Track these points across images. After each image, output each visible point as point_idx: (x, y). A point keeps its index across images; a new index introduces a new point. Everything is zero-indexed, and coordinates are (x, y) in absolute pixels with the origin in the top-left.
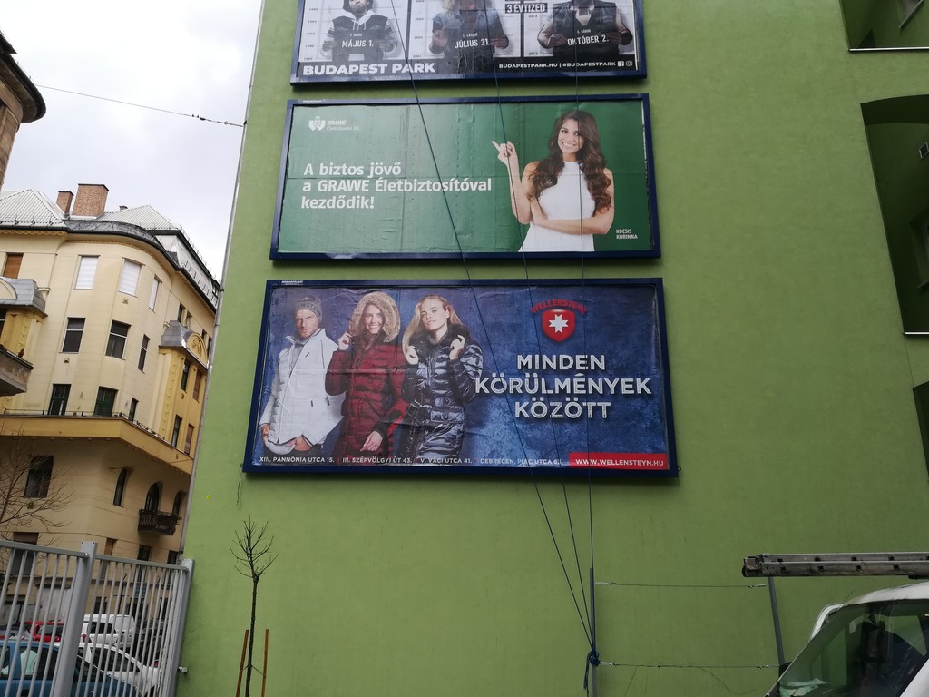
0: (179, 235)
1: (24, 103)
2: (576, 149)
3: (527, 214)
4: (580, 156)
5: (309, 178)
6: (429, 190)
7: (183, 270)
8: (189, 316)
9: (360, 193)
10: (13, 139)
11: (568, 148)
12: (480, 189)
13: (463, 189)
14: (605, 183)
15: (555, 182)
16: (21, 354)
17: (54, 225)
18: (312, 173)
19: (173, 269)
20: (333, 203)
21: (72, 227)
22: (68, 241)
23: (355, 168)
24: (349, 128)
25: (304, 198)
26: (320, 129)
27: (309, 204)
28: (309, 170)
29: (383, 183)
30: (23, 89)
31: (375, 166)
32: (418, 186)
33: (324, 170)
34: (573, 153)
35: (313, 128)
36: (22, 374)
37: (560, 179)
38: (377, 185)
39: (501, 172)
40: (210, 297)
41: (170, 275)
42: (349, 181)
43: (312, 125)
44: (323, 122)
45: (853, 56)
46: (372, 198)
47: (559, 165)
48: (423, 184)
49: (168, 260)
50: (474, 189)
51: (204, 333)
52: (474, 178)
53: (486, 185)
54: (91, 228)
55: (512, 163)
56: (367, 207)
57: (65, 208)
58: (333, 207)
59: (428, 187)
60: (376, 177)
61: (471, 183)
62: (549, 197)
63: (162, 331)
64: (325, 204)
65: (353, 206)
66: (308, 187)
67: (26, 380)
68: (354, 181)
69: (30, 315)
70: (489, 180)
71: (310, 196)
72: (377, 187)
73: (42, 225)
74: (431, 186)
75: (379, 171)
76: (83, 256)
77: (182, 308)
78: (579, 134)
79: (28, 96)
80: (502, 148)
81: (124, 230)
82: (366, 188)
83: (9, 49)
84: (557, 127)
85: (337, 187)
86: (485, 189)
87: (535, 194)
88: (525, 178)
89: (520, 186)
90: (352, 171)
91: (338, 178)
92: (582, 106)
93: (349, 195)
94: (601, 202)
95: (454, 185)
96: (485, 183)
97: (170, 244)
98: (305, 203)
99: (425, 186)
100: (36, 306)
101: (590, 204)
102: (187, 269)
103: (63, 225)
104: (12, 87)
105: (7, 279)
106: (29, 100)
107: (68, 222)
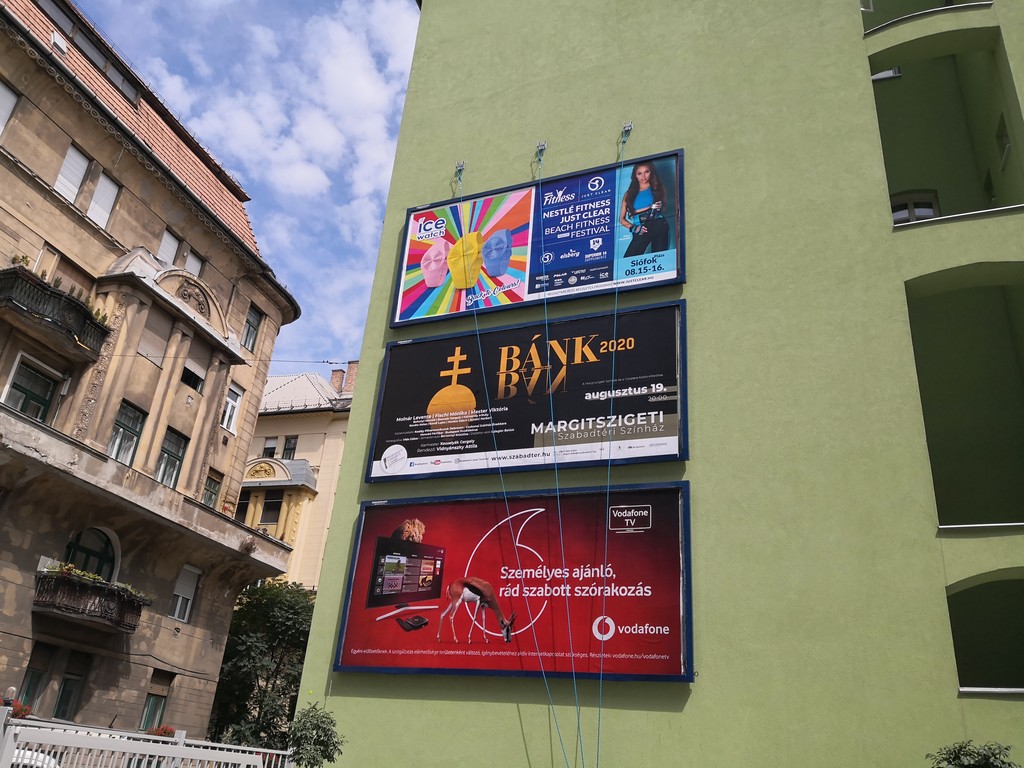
1: (281, 309)
16: (282, 539)
17: (321, 406)
21: (337, 406)
22: (334, 420)
30: (280, 298)
36: (283, 556)
45: (904, 231)
57: (337, 385)
67: (286, 561)
69: (303, 494)
73: (313, 407)
79: (284, 302)
83: (264, 268)
100: (307, 484)
103: (329, 405)
104: (271, 298)
105: (285, 461)
106: (286, 307)
107: (334, 402)
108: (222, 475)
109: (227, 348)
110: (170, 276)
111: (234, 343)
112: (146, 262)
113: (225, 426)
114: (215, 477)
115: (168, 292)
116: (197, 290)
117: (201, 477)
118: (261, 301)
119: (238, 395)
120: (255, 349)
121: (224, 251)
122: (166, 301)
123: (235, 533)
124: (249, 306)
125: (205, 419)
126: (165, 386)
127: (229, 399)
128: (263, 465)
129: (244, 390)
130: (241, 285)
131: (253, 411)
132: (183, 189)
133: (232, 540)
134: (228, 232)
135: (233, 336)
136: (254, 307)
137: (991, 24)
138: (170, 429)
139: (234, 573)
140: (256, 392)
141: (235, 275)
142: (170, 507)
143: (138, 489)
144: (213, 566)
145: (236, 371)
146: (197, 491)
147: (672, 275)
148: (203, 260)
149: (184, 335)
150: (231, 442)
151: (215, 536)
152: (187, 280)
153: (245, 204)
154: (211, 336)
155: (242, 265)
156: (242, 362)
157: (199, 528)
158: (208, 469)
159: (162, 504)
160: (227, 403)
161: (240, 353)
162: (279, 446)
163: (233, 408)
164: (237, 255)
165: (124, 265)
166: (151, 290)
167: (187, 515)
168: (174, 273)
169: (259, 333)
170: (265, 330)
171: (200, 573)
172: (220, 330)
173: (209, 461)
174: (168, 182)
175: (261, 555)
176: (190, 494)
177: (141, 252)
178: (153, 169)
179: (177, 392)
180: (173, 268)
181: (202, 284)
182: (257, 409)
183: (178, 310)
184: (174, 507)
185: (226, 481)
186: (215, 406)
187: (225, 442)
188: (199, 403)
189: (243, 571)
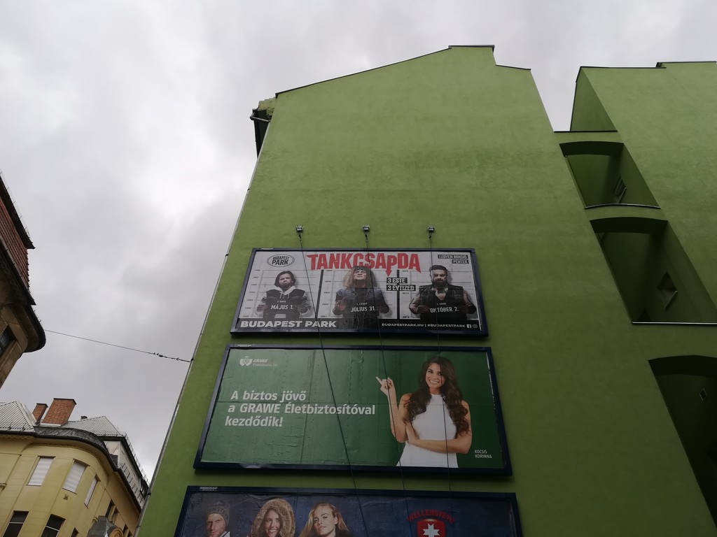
0: (123, 441)
1: (30, 338)
2: (440, 385)
3: (403, 436)
4: (442, 390)
5: (234, 402)
6: (326, 413)
7: (120, 471)
8: (116, 512)
9: (273, 414)
10: (14, 364)
11: (433, 384)
12: (366, 413)
13: (353, 413)
14: (464, 412)
15: (424, 410)
17: (26, 431)
18: (237, 398)
19: (111, 470)
20: (251, 422)
21: (40, 432)
23: (270, 394)
24: (270, 365)
25: (228, 417)
26: (247, 365)
27: (231, 422)
28: (235, 396)
29: (291, 407)
30: (34, 329)
31: (286, 393)
32: (318, 410)
33: (247, 396)
34: (437, 388)
35: (242, 364)
37: (428, 408)
38: (287, 408)
39: (382, 401)
40: (136, 495)
41: (108, 475)
42: (265, 405)
43: (242, 362)
44: (251, 360)
45: (636, 327)
46: (282, 418)
47: (427, 397)
48: (322, 408)
49: (108, 462)
50: (361, 413)
51: (126, 528)
52: (361, 405)
53: (371, 410)
54: (55, 433)
55: (391, 393)
56: (277, 425)
57: (38, 416)
58: (250, 425)
59: (326, 410)
60: (286, 402)
61: (359, 408)
62: (420, 421)
63: (90, 525)
64: (244, 423)
65: (266, 425)
66: (232, 408)
68: (269, 405)
70: (374, 406)
71: (233, 416)
72: (286, 410)
73: (16, 430)
74: (328, 410)
75: (289, 397)
76: (42, 457)
77: (111, 504)
78: (441, 374)
79: (35, 333)
80: (383, 382)
81: (80, 436)
82: (278, 410)
83: (30, 300)
84: (425, 368)
85: (255, 409)
86: (370, 413)
87: (409, 418)
88: (401, 406)
89: (397, 412)
90: (268, 397)
91: (257, 402)
92: (443, 354)
93: (263, 416)
94: (461, 427)
95: (346, 410)
96: (370, 408)
97: (114, 448)
98: (228, 421)
99: (324, 410)
101: (452, 429)
102: (123, 470)
103: (33, 430)
104: (25, 328)
106: (35, 336)
107: (37, 429)
118: (16, 328)
124: (4, 328)
130: (4, 311)
136: (8, 331)
155: (12, 295)
170: (10, 352)
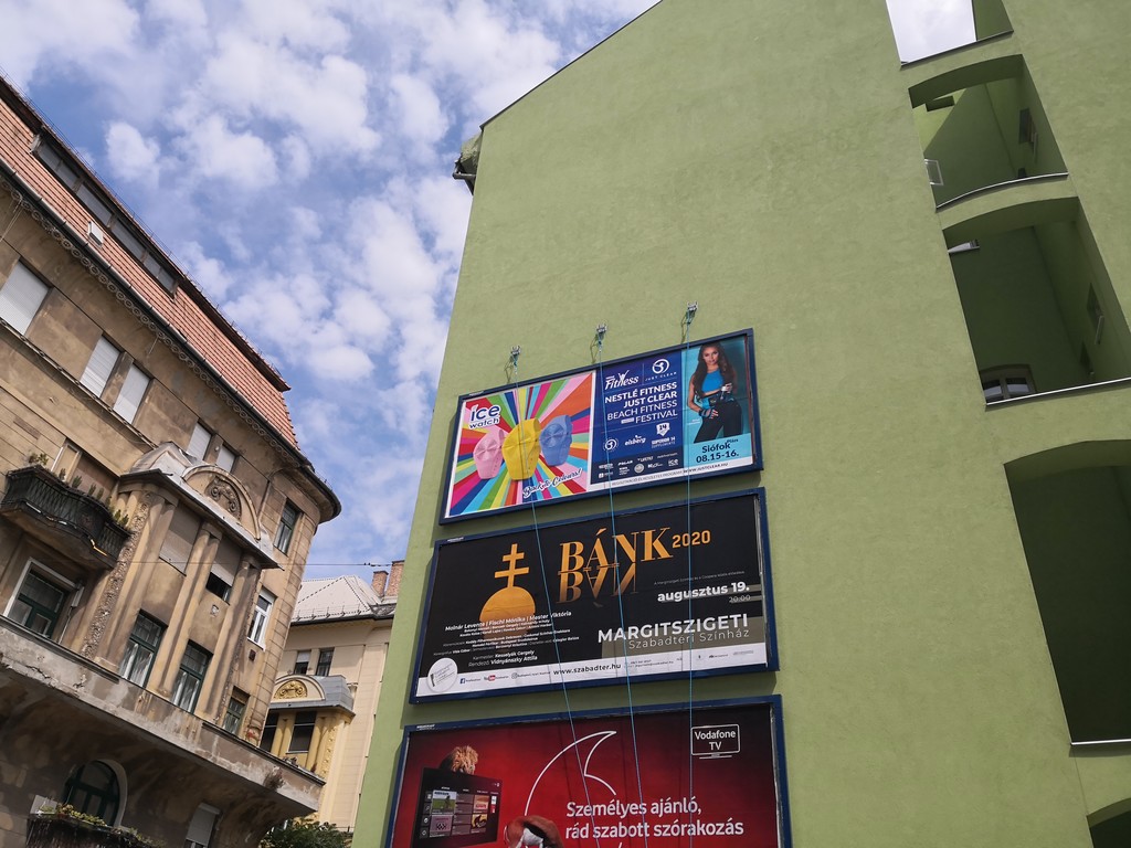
1: (320, 506)
16: (313, 770)
17: (361, 614)
21: (379, 613)
22: (375, 629)
30: (319, 493)
36: (314, 791)
45: (996, 411)
67: (317, 797)
69: (339, 716)
73: (351, 615)
79: (323, 498)
83: (303, 461)
100: (343, 705)
103: (369, 612)
104: (308, 493)
105: (318, 678)
106: (325, 502)
107: (375, 609)
108: (247, 696)
109: (258, 550)
110: (199, 472)
111: (266, 545)
112: (174, 458)
113: (252, 639)
114: (240, 698)
115: (196, 491)
116: (228, 487)
117: (223, 698)
118: (298, 497)
119: (269, 603)
120: (290, 550)
121: (260, 444)
122: (194, 500)
123: (259, 764)
124: (284, 503)
125: (231, 631)
126: (187, 594)
127: (257, 607)
128: (294, 682)
129: (275, 597)
130: (276, 481)
131: (284, 620)
132: (218, 379)
133: (256, 773)
134: (264, 424)
135: (265, 537)
136: (290, 505)
137: (1070, 195)
138: (191, 643)
139: (257, 813)
140: (289, 599)
141: (270, 470)
142: (187, 735)
143: (151, 714)
144: (233, 805)
145: (268, 576)
146: (218, 715)
147: (748, 461)
148: (236, 455)
149: (212, 537)
150: (259, 657)
151: (236, 768)
152: (217, 476)
153: (283, 394)
154: (242, 537)
155: (279, 459)
156: (275, 565)
157: (219, 759)
158: (231, 689)
159: (178, 732)
160: (256, 612)
161: (272, 557)
162: (313, 661)
163: (263, 617)
164: (274, 448)
165: (150, 462)
166: (178, 488)
167: (206, 744)
168: (203, 469)
169: (295, 532)
170: (301, 529)
171: (216, 812)
172: (252, 531)
173: (233, 680)
174: (202, 373)
175: (288, 791)
176: (210, 719)
177: (169, 448)
178: (187, 359)
179: (201, 600)
180: (204, 463)
181: (234, 481)
182: (289, 618)
183: (207, 509)
184: (191, 734)
185: (251, 703)
186: (242, 616)
187: (252, 657)
188: (225, 611)
189: (268, 810)
